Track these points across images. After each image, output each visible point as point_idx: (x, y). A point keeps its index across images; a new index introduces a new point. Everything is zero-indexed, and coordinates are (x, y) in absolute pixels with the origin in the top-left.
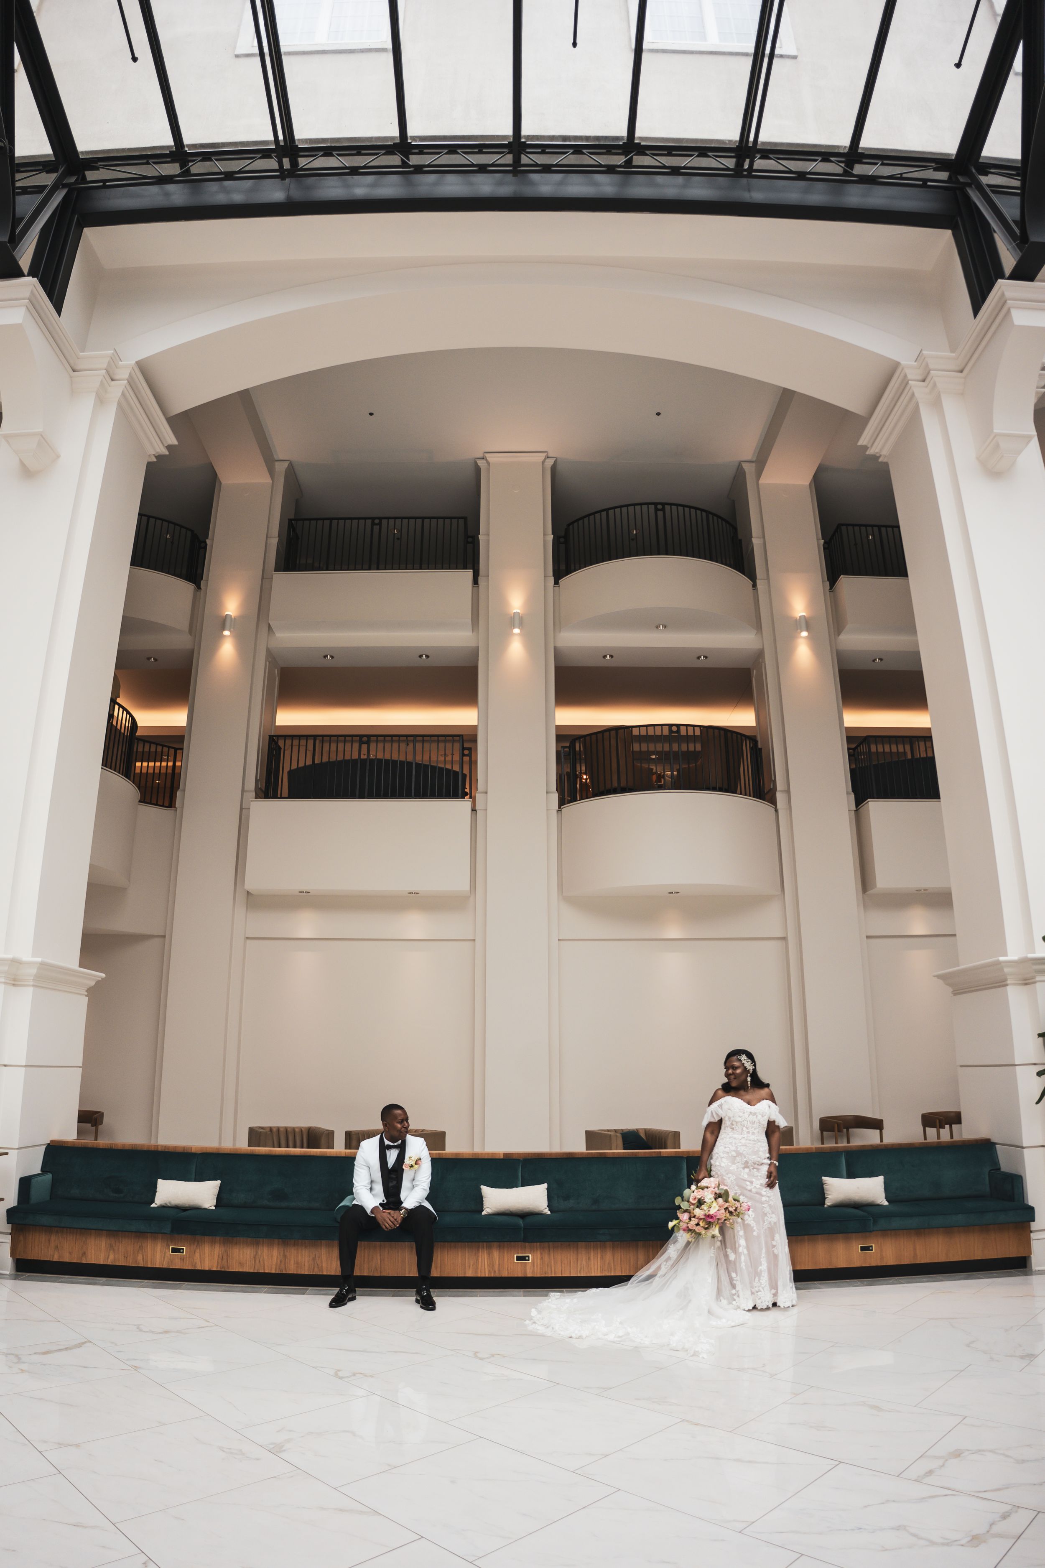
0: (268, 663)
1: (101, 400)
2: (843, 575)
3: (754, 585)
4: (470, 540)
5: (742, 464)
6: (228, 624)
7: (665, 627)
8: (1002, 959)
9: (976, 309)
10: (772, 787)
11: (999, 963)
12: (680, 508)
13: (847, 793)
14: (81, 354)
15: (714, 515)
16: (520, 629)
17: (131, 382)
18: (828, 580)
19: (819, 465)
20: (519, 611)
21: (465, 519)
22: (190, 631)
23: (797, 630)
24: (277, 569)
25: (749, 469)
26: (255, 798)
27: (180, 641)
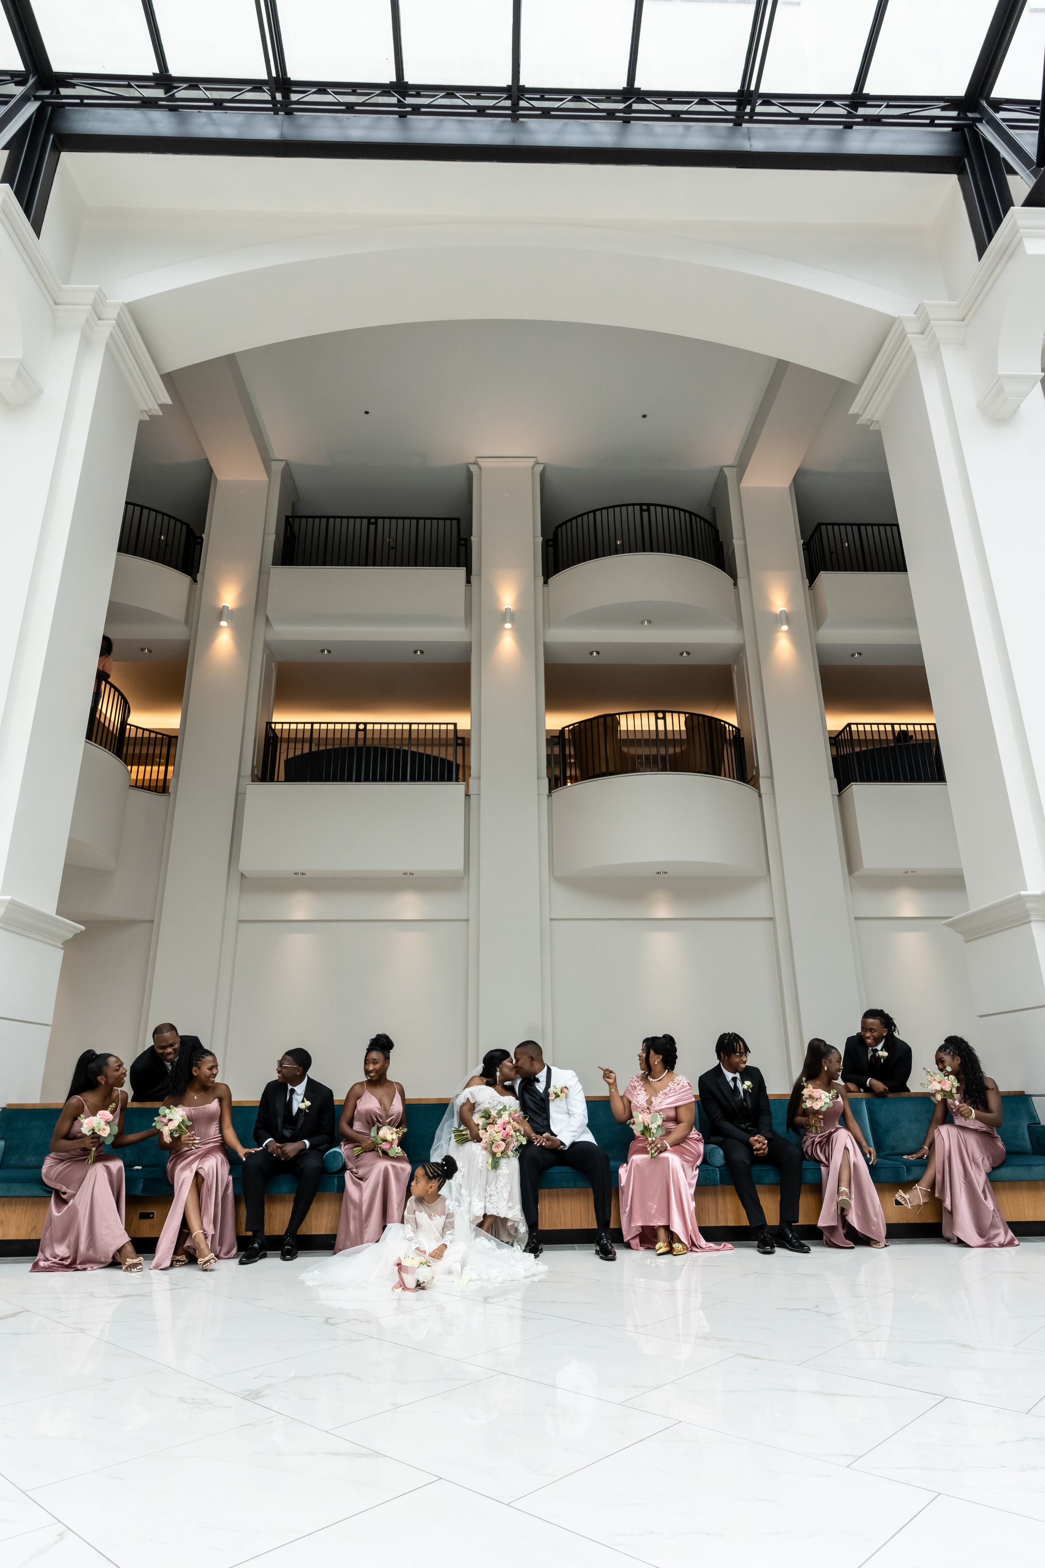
0: (265, 655)
1: (86, 342)
2: (822, 571)
3: (735, 584)
4: (463, 542)
5: (724, 469)
6: (225, 615)
7: (649, 622)
8: (1022, 893)
9: (981, 250)
10: (754, 774)
11: (1020, 897)
12: (665, 509)
13: (830, 778)
14: (63, 286)
15: (696, 516)
16: (511, 623)
17: (119, 322)
18: (807, 578)
19: (799, 468)
20: (510, 607)
21: (458, 520)
22: (187, 622)
23: (778, 624)
24: (274, 564)
25: (730, 474)
26: (252, 782)
27: (175, 632)
